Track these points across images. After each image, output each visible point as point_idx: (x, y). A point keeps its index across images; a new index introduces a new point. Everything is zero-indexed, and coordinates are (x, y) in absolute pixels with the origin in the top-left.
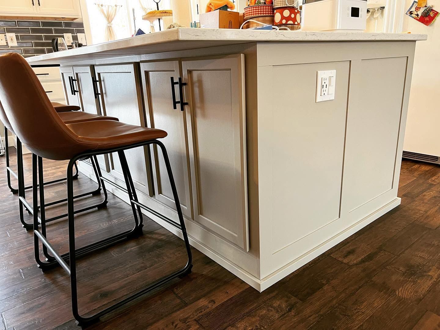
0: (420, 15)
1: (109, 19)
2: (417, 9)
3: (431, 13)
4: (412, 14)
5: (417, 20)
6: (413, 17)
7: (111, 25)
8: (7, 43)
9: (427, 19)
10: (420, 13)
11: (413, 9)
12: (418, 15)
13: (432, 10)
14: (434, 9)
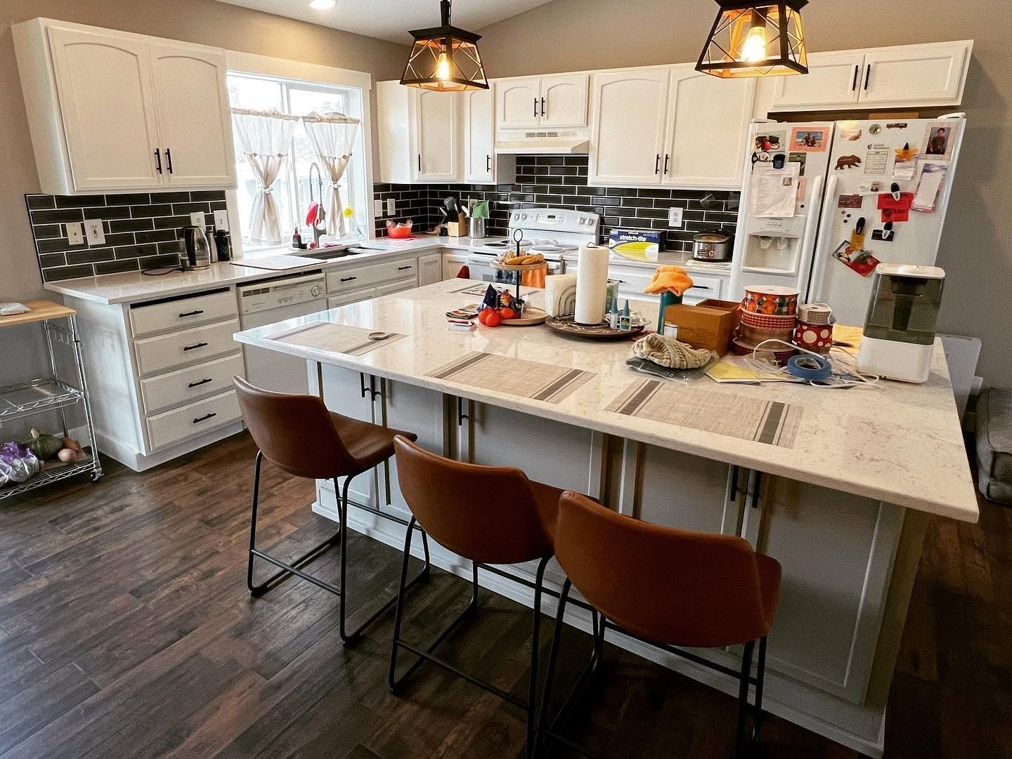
0: (852, 260)
1: (268, 178)
2: (849, 251)
3: (869, 260)
4: (841, 256)
5: (848, 266)
6: (841, 261)
7: (271, 192)
8: (85, 239)
9: (862, 267)
10: (853, 257)
11: (843, 250)
12: (849, 259)
13: (871, 257)
14: (873, 256)
